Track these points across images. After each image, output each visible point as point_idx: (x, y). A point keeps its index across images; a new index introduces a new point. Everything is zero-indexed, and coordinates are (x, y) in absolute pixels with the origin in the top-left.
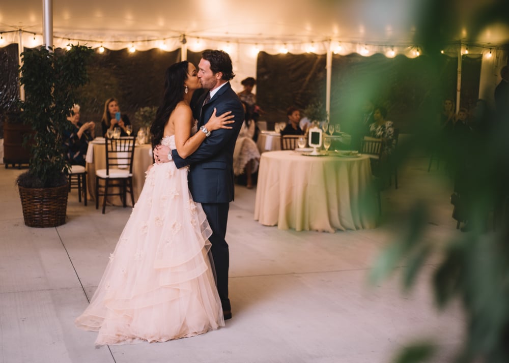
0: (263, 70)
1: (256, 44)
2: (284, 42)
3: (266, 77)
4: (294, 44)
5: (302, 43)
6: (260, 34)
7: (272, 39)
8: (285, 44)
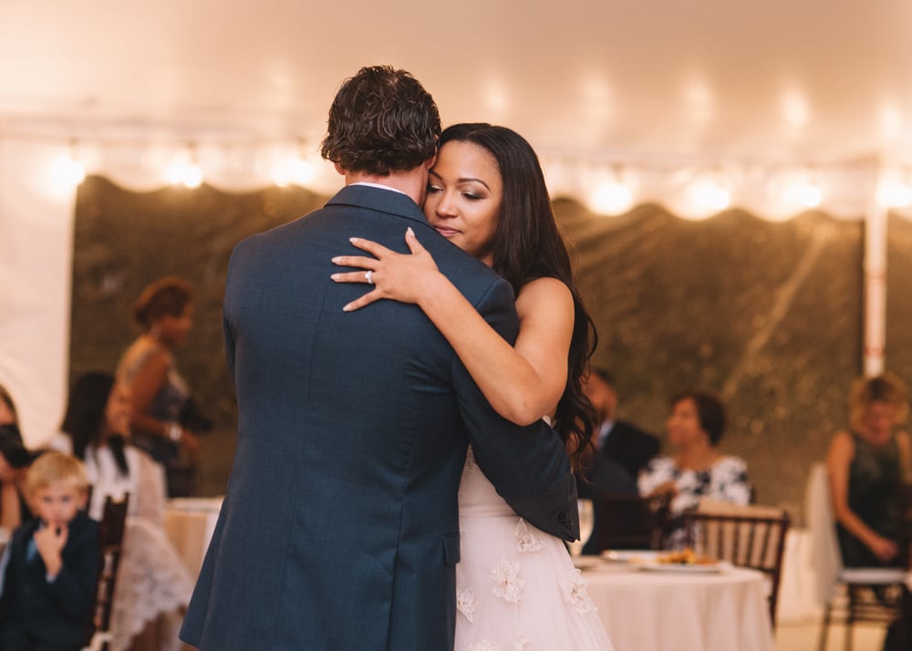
0: (99, 253)
1: (73, 142)
2: (188, 136)
3: (110, 285)
4: (226, 146)
5: (257, 142)
6: (90, 102)
7: (138, 122)
8: (192, 145)
